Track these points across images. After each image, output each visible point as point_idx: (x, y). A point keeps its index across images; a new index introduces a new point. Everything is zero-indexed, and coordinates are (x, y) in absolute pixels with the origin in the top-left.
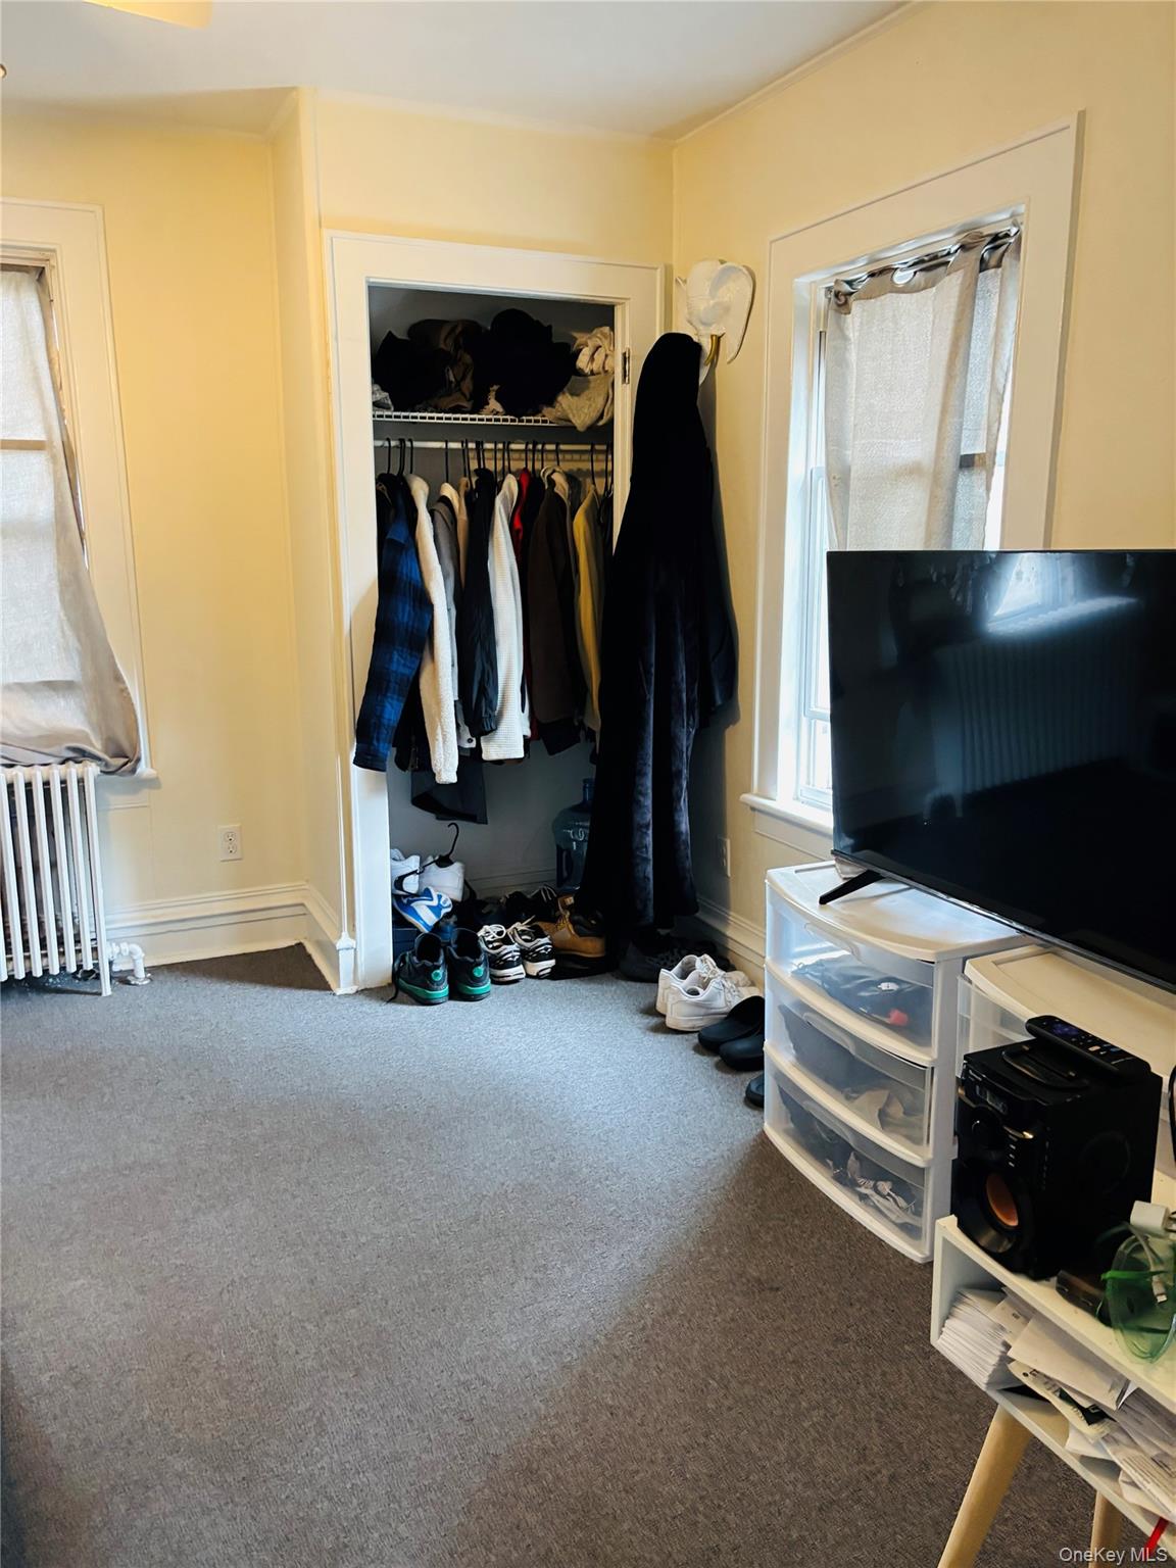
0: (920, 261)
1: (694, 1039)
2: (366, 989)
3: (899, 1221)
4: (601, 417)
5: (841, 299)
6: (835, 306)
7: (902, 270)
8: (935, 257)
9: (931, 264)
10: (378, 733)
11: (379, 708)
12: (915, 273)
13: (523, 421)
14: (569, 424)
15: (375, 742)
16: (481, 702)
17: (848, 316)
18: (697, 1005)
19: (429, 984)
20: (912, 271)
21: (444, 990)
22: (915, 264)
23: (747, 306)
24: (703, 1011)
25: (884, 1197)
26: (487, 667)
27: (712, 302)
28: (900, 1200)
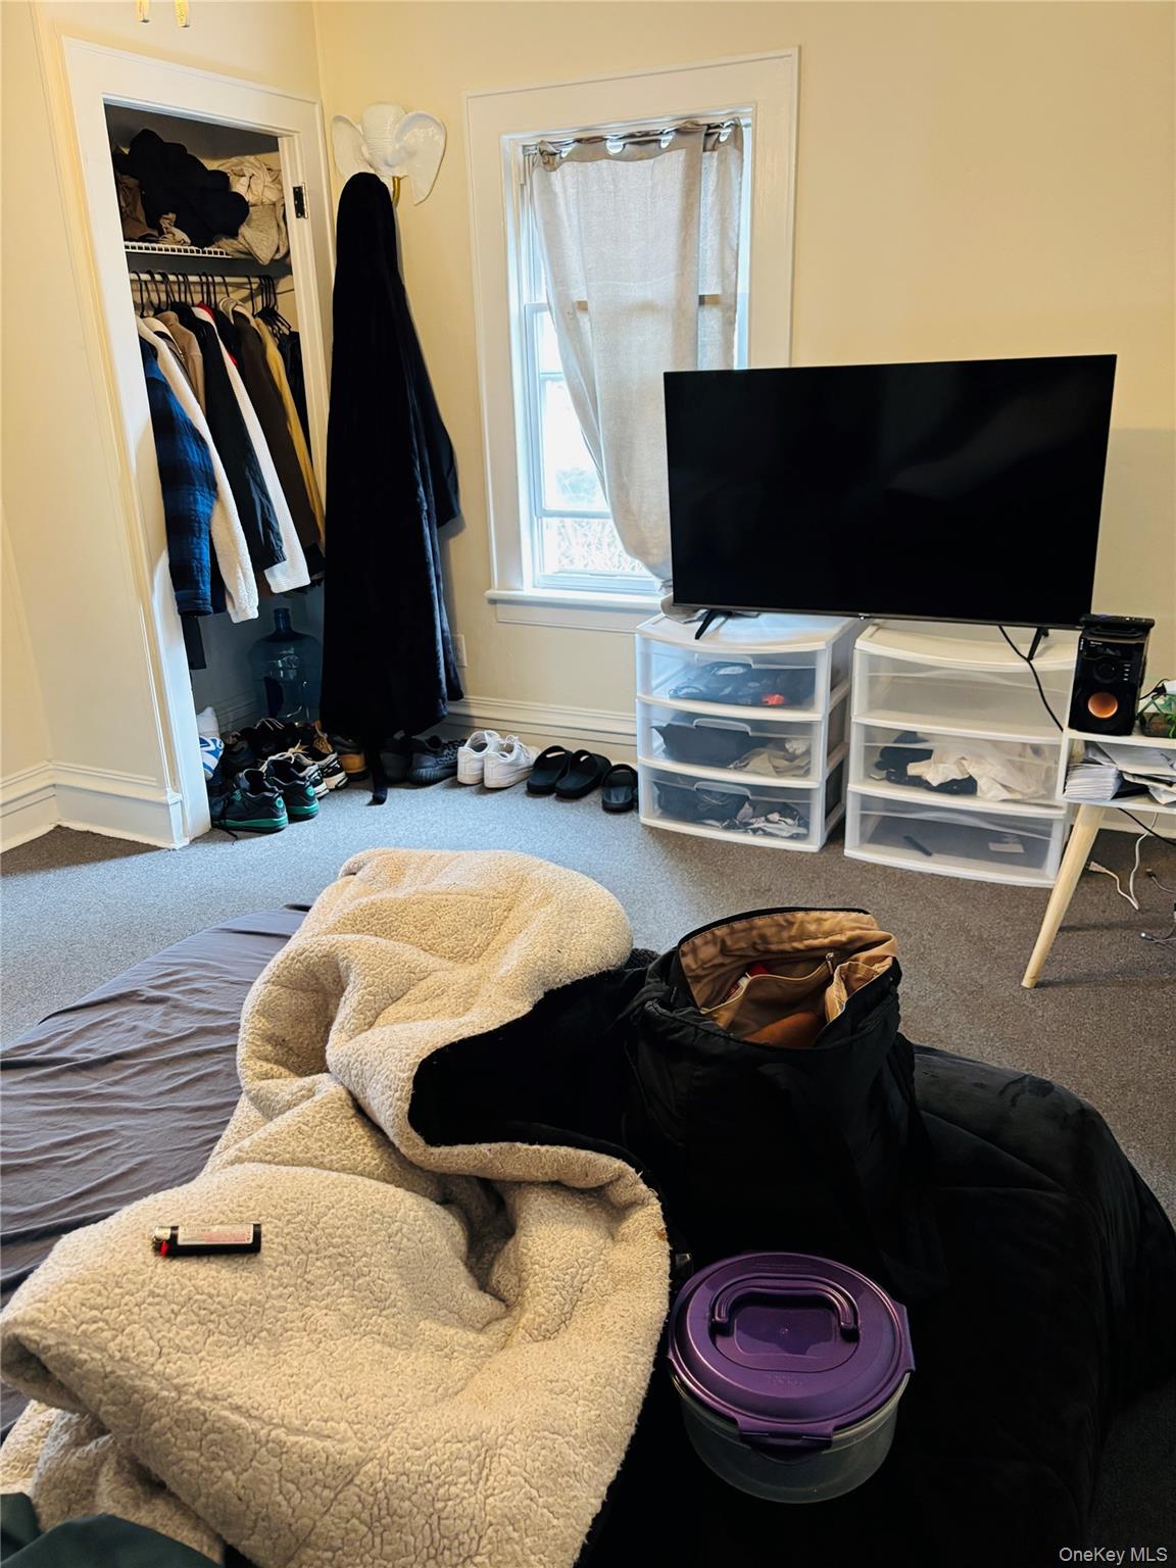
0: (632, 136)
1: (523, 787)
2: (196, 838)
3: (788, 835)
4: (278, 250)
5: (548, 157)
6: (542, 164)
7: (611, 140)
8: (647, 134)
9: (643, 141)
10: (202, 576)
11: (197, 551)
12: (624, 145)
13: (204, 252)
14: (250, 257)
15: (201, 585)
16: (269, 536)
17: (553, 173)
18: (511, 764)
19: (272, 813)
20: (622, 143)
21: (284, 817)
22: (624, 137)
23: (441, 154)
24: (515, 768)
25: (777, 823)
26: (264, 500)
27: (397, 146)
28: (789, 821)
